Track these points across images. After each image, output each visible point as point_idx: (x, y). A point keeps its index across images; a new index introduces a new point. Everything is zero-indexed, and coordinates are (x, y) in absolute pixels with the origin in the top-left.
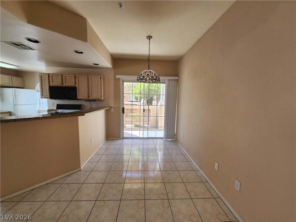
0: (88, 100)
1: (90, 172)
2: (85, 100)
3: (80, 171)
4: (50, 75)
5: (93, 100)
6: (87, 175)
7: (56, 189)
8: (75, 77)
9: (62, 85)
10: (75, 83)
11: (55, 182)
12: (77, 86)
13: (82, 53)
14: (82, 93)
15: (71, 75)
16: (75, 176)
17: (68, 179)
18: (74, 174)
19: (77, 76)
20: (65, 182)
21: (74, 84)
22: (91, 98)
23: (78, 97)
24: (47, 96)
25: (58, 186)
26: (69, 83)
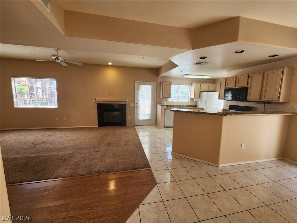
0: (259, 102)
1: (224, 173)
2: (256, 102)
3: (218, 167)
4: (227, 79)
5: (266, 102)
6: (219, 174)
7: (193, 166)
8: (248, 77)
9: (235, 86)
10: (248, 83)
11: (196, 162)
12: (249, 86)
13: (243, 51)
14: (253, 94)
15: (244, 76)
16: (210, 168)
17: (205, 166)
18: (211, 166)
19: (250, 76)
20: (201, 167)
21: (246, 85)
22: (263, 99)
23: (248, 98)
24: (222, 97)
25: (196, 165)
26: (242, 84)
